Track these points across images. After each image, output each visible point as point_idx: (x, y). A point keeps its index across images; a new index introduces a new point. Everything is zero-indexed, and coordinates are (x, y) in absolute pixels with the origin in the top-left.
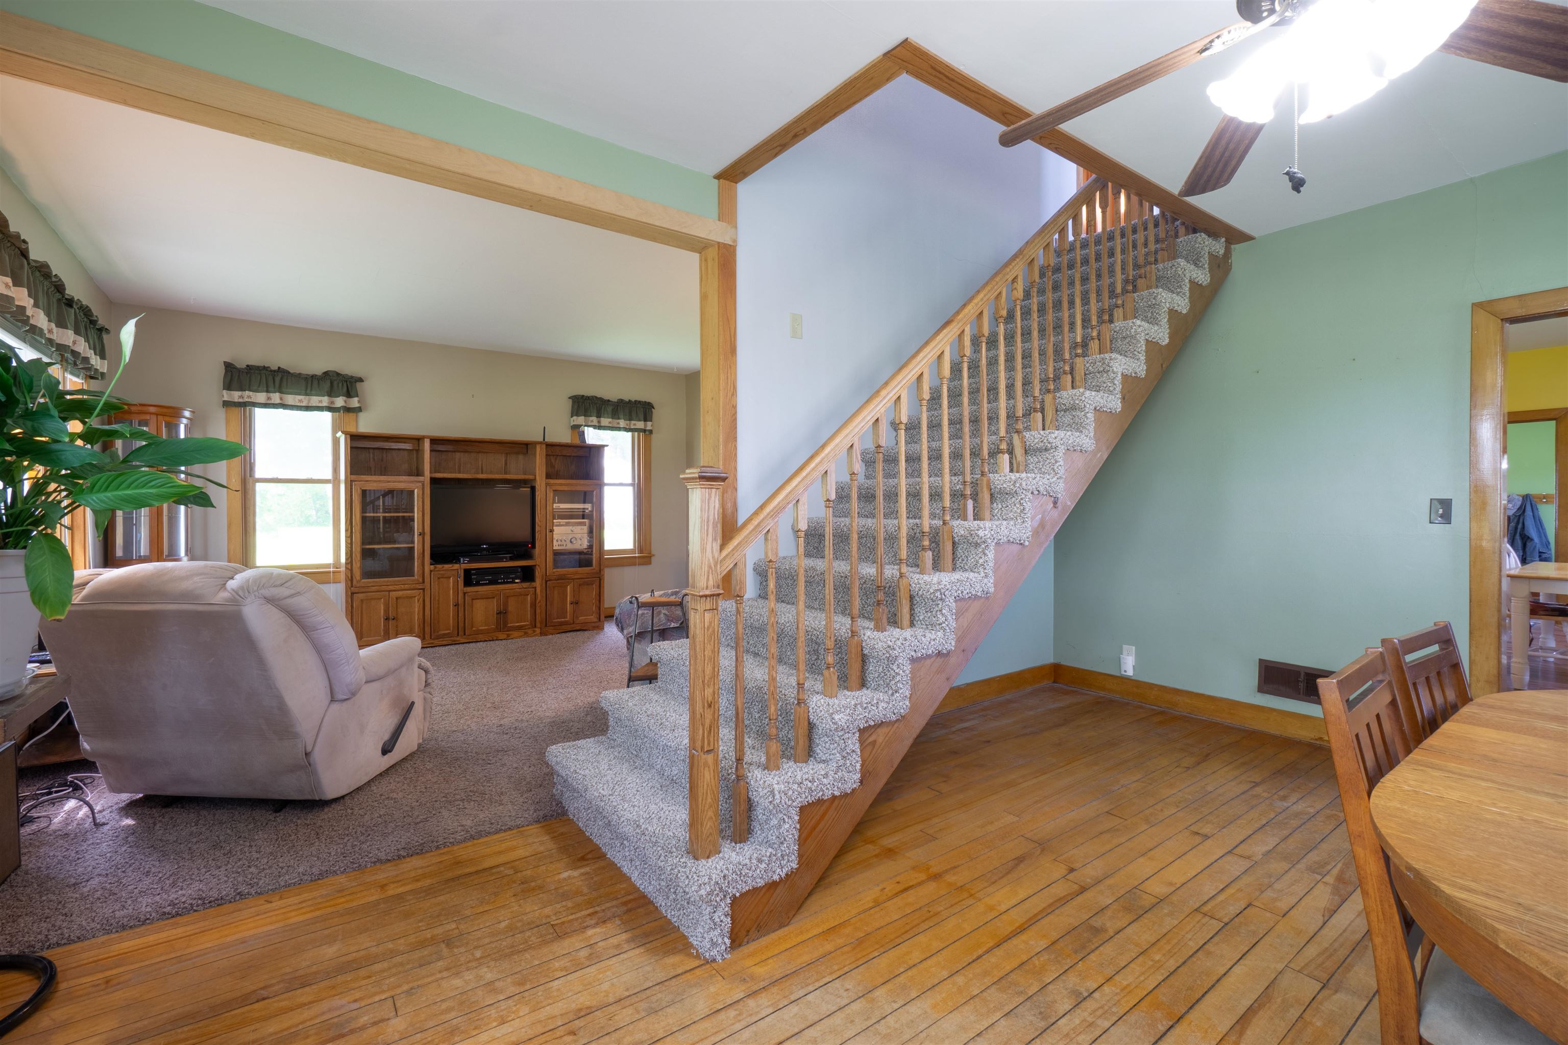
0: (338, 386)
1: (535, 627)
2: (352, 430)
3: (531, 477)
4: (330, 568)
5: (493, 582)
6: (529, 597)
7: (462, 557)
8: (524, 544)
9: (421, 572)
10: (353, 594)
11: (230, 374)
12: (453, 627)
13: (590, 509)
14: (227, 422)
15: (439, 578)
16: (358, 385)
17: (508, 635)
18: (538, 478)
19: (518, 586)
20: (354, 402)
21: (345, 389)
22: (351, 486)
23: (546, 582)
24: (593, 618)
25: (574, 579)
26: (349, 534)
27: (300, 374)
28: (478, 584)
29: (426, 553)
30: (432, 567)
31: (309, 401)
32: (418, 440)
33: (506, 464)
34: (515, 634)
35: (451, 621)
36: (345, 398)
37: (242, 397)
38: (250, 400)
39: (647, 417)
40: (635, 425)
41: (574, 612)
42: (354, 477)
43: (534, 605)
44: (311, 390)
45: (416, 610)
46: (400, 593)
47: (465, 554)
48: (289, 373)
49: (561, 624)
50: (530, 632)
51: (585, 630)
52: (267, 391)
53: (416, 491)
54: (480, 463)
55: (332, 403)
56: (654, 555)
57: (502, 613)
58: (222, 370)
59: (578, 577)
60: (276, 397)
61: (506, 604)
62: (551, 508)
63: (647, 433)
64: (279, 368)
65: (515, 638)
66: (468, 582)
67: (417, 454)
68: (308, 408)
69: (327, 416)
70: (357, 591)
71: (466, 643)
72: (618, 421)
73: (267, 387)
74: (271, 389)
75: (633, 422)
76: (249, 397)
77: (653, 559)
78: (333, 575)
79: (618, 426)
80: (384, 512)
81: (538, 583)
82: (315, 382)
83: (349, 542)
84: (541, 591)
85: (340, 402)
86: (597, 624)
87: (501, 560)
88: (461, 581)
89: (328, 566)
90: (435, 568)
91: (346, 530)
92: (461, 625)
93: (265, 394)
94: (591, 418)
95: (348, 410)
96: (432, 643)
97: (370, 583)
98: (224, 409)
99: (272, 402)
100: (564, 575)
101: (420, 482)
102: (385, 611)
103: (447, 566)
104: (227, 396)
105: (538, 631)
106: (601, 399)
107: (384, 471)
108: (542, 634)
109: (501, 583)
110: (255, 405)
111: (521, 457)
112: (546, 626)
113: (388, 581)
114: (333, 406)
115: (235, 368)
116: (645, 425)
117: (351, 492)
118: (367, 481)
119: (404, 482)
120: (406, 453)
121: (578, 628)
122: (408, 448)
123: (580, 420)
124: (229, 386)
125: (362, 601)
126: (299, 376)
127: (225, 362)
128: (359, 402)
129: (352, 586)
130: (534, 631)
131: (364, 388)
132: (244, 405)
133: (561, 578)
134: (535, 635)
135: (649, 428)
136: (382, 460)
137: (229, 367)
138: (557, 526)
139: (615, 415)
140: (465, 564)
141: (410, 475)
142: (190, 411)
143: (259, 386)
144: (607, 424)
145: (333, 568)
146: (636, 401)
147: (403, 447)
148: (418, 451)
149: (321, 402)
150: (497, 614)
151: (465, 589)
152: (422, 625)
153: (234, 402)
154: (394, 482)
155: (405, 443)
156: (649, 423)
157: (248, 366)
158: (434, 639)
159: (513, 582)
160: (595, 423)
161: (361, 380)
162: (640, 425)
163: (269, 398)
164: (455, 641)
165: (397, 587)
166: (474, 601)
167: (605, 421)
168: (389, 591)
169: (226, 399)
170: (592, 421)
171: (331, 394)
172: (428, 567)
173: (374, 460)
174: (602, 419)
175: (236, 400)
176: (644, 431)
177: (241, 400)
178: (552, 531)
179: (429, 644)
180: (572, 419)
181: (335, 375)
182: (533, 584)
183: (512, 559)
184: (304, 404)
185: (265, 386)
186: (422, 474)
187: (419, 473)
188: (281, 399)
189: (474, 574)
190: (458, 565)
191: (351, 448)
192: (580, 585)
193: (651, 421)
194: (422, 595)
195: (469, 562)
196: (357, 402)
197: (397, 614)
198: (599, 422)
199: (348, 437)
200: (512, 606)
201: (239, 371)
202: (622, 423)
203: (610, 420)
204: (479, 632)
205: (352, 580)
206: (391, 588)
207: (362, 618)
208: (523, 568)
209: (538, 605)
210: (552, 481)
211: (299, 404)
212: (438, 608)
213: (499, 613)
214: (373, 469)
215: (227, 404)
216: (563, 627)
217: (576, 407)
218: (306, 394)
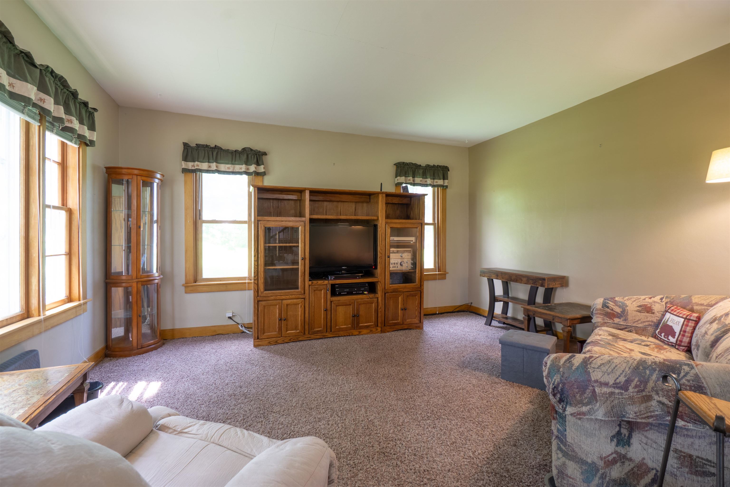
0: (251, 157)
1: (378, 326)
2: (260, 184)
3: (375, 218)
4: (246, 280)
5: (350, 293)
6: (374, 305)
7: (330, 275)
8: (371, 266)
9: (303, 286)
10: (258, 301)
11: (186, 150)
12: (324, 325)
13: (414, 241)
14: (185, 182)
15: (314, 291)
16: (264, 157)
17: (360, 332)
18: (380, 218)
19: (366, 297)
20: (261, 169)
21: (255, 160)
22: (258, 224)
23: (385, 294)
24: (416, 321)
25: (403, 292)
26: (256, 259)
27: (228, 150)
28: (340, 295)
29: (306, 272)
30: (310, 282)
31: (234, 168)
32: (301, 191)
33: (355, 210)
34: (364, 331)
35: (322, 322)
36: (255, 166)
37: (193, 166)
38: (198, 168)
39: (445, 178)
40: (437, 182)
41: (404, 315)
42: (260, 218)
43: (377, 311)
44: (235, 161)
45: (300, 313)
46: (289, 301)
47: (332, 274)
48: (222, 149)
49: (396, 324)
50: (374, 330)
51: (410, 329)
52: (209, 162)
53: (300, 228)
54: (339, 209)
55: (248, 169)
56: (448, 273)
57: (356, 316)
58: (181, 148)
59: (406, 290)
60: (214, 166)
61: (358, 310)
62: (389, 240)
63: (444, 188)
64: (216, 146)
65: (364, 334)
66: (334, 293)
67: (300, 203)
68: (234, 173)
69: (245, 178)
70: (261, 300)
71: (332, 337)
72: (425, 180)
73: (209, 159)
74: (211, 161)
75: (436, 180)
76: (198, 165)
77: (447, 275)
78: (248, 285)
79: (426, 183)
80: (279, 243)
81: (380, 294)
82: (238, 155)
83: (256, 264)
84: (382, 300)
85: (252, 168)
86: (418, 325)
87: (355, 278)
88: (329, 293)
89: (244, 278)
90: (312, 283)
91: (254, 256)
92: (329, 324)
93: (207, 164)
94: (409, 178)
95: (257, 174)
96: (310, 337)
97: (270, 293)
98: (183, 174)
99: (212, 169)
100: (397, 289)
101: (303, 221)
102: (279, 314)
103: (320, 282)
104: (184, 165)
105: (379, 329)
106: (415, 165)
107: (279, 214)
108: (382, 331)
109: (355, 294)
110: (201, 171)
111: (365, 205)
112: (385, 326)
113: (281, 293)
114: (248, 171)
115: (189, 146)
116: (444, 183)
117: (258, 228)
118: (268, 221)
119: (293, 221)
120: (293, 202)
121: (406, 327)
122: (294, 198)
123: (402, 179)
124: (186, 159)
125: (264, 306)
126: (227, 151)
127: (183, 143)
128: (264, 168)
129: (258, 296)
130: (377, 329)
131: (268, 159)
132: (194, 171)
133: (395, 291)
134: (377, 333)
135: (446, 184)
136: (278, 207)
137: (186, 145)
138: (392, 253)
139: (424, 176)
140: (332, 280)
141: (295, 216)
142: (161, 174)
143: (204, 159)
144: (419, 182)
145: (248, 280)
146: (438, 165)
147: (292, 198)
148: (301, 201)
149: (241, 168)
150: (353, 317)
151: (332, 298)
152: (303, 324)
153: (189, 170)
154: (286, 221)
155: (292, 195)
156: (446, 181)
157: (197, 144)
158: (311, 335)
159: (363, 294)
160: (411, 181)
161: (265, 154)
162: (440, 182)
163: (210, 167)
164: (324, 336)
165: (288, 297)
166: (337, 307)
167: (418, 180)
168: (282, 300)
169: (184, 167)
170: (410, 180)
171: (247, 163)
172: (307, 283)
173: (273, 207)
174: (416, 179)
175: (190, 168)
176: (442, 186)
177: (193, 168)
178: (389, 257)
179: (307, 338)
180: (396, 179)
181: (250, 150)
182: (376, 295)
183: (362, 277)
184: (231, 170)
185: (207, 158)
186: (304, 216)
187: (301, 215)
188: (217, 167)
189: (338, 288)
190: (327, 281)
191: (258, 198)
192: (408, 296)
193: (447, 179)
194: (303, 302)
195: (335, 279)
196: (263, 168)
197: (287, 316)
198: (414, 181)
199: (256, 189)
200: (362, 312)
201: (192, 148)
202: (429, 181)
203: (421, 179)
204: (341, 330)
205: (258, 292)
206: (283, 297)
207: (264, 319)
208: (369, 283)
209: (379, 311)
210: (389, 221)
211: (228, 170)
212: (314, 312)
213: (354, 316)
214: (272, 214)
215: (185, 171)
216: (396, 326)
217: (399, 170)
218: (232, 164)
